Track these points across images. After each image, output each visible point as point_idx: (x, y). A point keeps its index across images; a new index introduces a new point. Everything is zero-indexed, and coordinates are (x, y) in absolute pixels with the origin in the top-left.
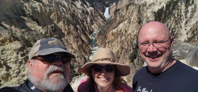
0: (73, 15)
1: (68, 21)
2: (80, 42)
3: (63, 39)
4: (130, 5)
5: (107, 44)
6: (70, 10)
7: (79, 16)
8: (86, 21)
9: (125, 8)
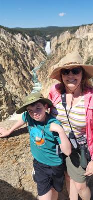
0: (13, 50)
1: (9, 56)
2: (21, 79)
3: (4, 75)
4: (71, 39)
5: (48, 80)
6: (10, 45)
7: (20, 51)
8: (27, 56)
9: (66, 43)
